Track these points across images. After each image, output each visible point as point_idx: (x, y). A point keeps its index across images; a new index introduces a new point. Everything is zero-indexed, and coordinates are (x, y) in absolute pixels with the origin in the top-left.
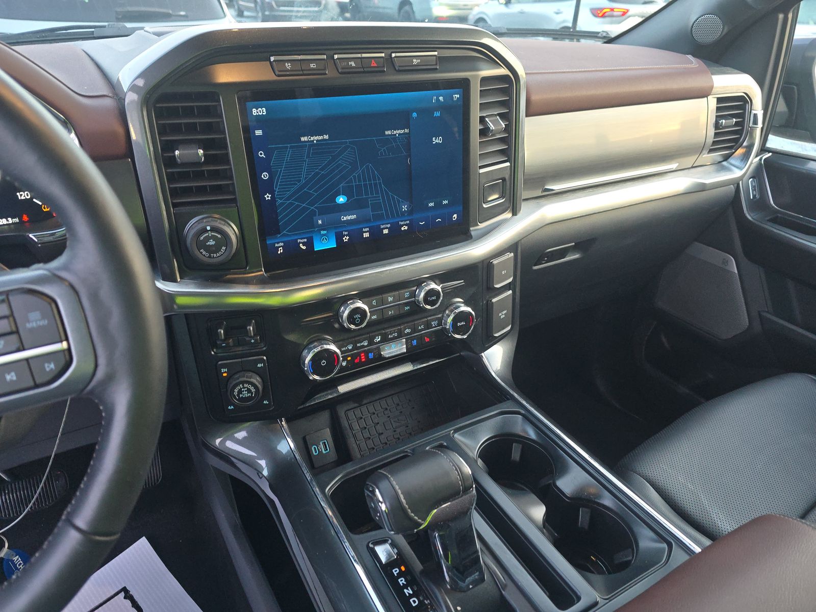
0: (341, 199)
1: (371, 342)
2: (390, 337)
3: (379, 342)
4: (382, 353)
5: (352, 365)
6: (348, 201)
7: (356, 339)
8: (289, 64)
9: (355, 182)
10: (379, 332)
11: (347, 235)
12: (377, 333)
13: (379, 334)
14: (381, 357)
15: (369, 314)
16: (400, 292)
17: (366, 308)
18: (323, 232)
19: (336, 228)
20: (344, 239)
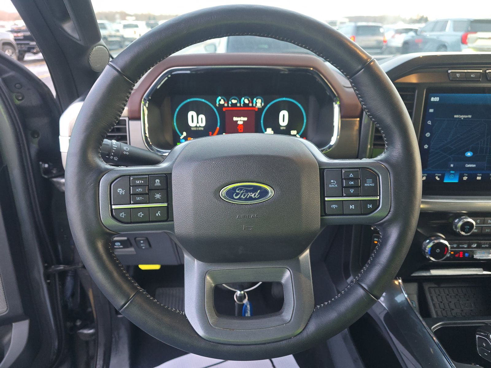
0: (469, 154)
1: (469, 247)
2: (483, 246)
3: (475, 248)
4: (474, 255)
5: (453, 257)
6: (473, 155)
7: (461, 242)
8: (459, 74)
9: (481, 145)
10: (477, 241)
11: (466, 176)
12: (474, 241)
13: (476, 242)
14: (472, 258)
15: (475, 228)
16: (486, 218)
17: (474, 223)
18: (452, 172)
19: (461, 171)
20: (464, 178)
